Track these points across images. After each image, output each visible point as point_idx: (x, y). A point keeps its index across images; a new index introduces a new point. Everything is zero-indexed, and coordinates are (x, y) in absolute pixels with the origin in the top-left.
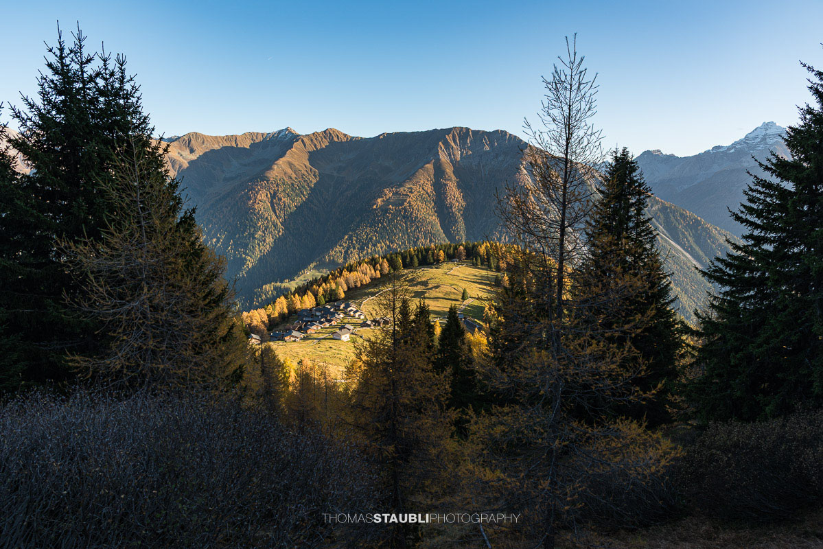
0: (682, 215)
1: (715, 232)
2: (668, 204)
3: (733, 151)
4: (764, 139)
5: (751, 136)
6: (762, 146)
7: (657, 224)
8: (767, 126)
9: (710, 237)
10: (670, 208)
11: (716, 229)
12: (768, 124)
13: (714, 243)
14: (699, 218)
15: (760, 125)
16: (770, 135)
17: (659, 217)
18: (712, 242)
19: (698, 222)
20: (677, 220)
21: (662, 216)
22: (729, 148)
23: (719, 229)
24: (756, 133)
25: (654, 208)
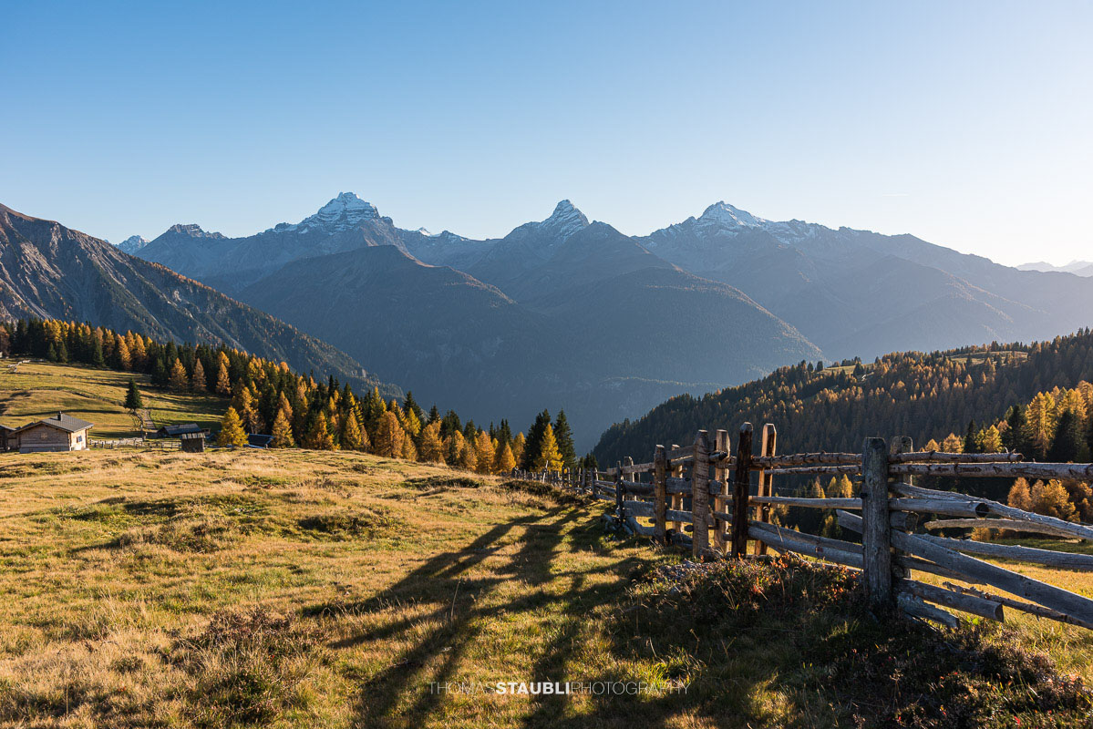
0: (264, 321)
1: (315, 347)
2: (241, 305)
3: (305, 231)
4: (344, 216)
5: (326, 211)
6: (342, 226)
7: (229, 337)
8: (346, 198)
9: (311, 354)
10: (246, 311)
11: (316, 342)
12: (346, 196)
13: (317, 364)
14: (290, 326)
15: (336, 198)
16: (349, 212)
17: (230, 325)
18: (314, 361)
19: (289, 333)
20: (258, 330)
21: (234, 324)
22: (300, 227)
23: (319, 341)
24: (333, 207)
25: (220, 311)
